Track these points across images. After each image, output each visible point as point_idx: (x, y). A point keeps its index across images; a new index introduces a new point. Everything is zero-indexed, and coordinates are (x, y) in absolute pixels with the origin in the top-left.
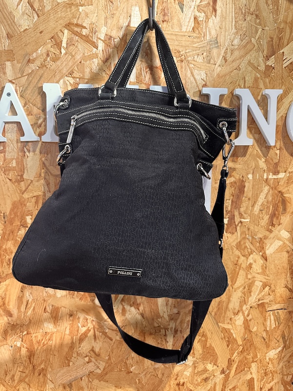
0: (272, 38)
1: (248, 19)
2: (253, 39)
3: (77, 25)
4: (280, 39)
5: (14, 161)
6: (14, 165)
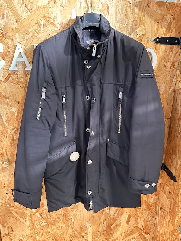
0: (132, 25)
1: (122, 16)
2: (124, 25)
3: (48, 17)
4: (135, 25)
5: (22, 79)
6: (22, 80)
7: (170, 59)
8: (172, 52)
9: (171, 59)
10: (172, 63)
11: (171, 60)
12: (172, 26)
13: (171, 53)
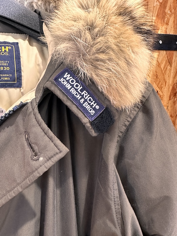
7: (168, 81)
8: (171, 66)
9: (169, 79)
10: (171, 88)
11: (171, 82)
12: (167, 11)
13: (169, 67)
